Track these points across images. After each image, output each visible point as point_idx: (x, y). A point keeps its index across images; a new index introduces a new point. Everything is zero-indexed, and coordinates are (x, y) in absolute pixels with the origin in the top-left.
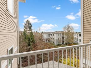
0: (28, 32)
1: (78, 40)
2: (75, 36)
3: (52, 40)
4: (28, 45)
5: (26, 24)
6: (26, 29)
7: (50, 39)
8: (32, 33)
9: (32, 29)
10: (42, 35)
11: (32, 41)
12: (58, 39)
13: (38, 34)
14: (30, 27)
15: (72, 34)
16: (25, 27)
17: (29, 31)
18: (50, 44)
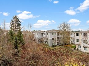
0: (16, 31)
1: (75, 40)
2: (72, 36)
3: (46, 40)
4: (15, 47)
5: (13, 21)
6: (13, 27)
7: (44, 39)
8: (20, 32)
9: (21, 27)
10: (34, 35)
11: (21, 42)
12: (53, 39)
13: (29, 34)
14: (19, 25)
15: (69, 33)
16: (12, 25)
17: (17, 29)
18: (43, 45)
